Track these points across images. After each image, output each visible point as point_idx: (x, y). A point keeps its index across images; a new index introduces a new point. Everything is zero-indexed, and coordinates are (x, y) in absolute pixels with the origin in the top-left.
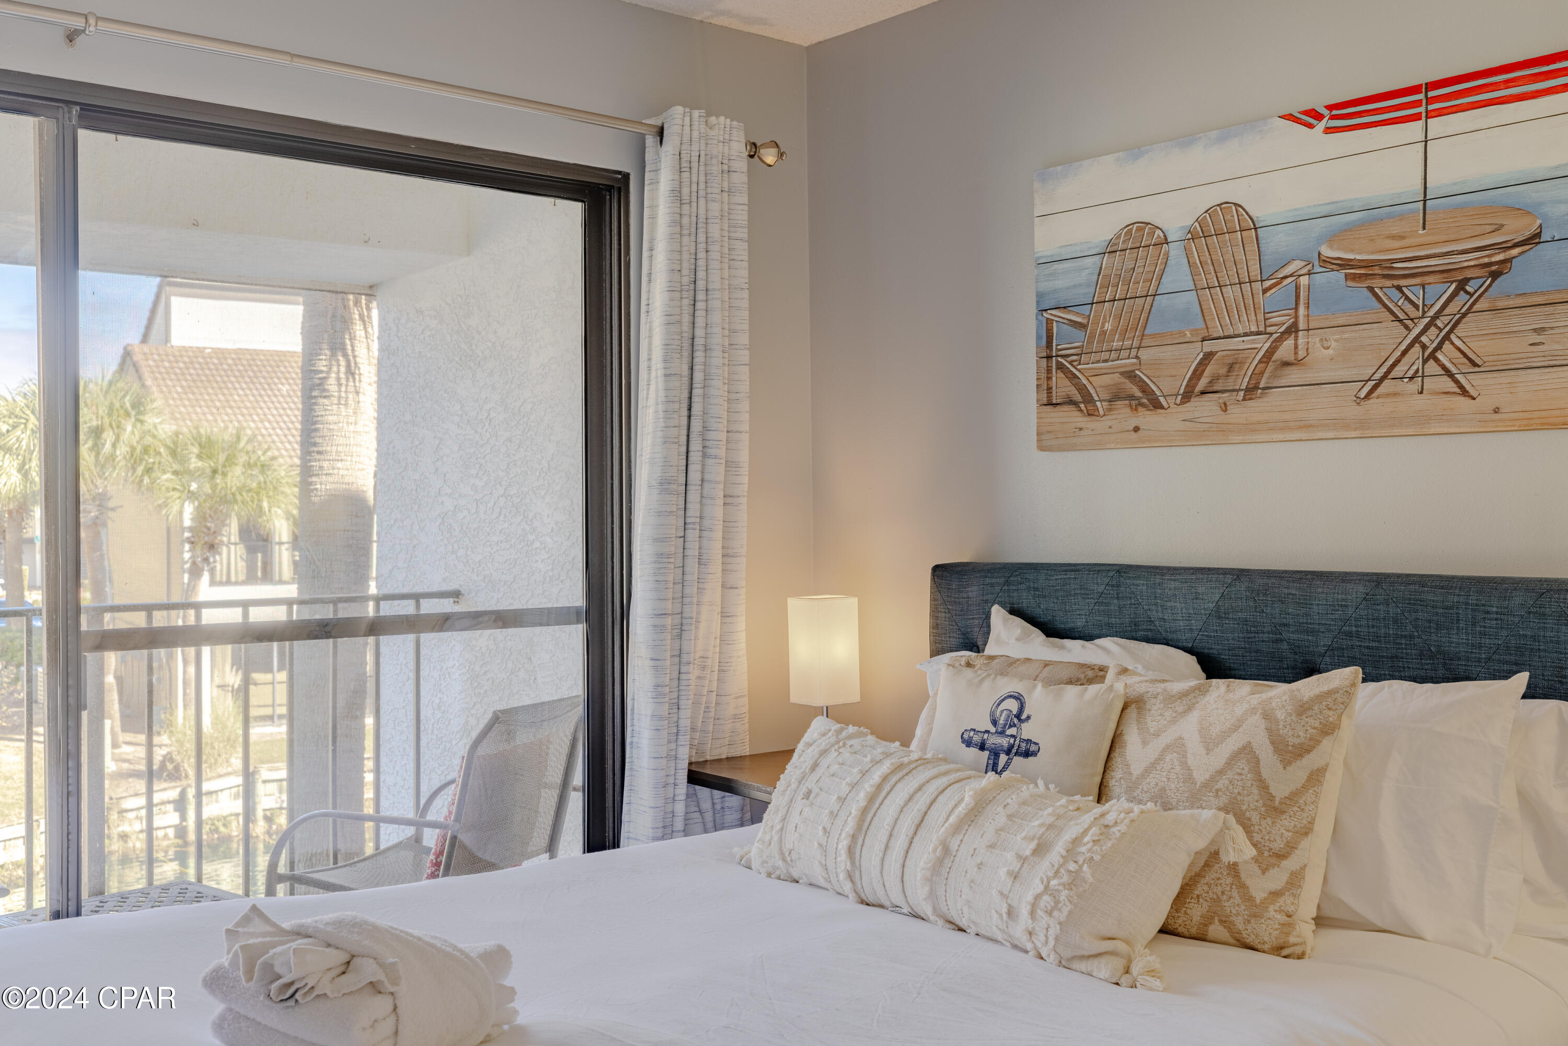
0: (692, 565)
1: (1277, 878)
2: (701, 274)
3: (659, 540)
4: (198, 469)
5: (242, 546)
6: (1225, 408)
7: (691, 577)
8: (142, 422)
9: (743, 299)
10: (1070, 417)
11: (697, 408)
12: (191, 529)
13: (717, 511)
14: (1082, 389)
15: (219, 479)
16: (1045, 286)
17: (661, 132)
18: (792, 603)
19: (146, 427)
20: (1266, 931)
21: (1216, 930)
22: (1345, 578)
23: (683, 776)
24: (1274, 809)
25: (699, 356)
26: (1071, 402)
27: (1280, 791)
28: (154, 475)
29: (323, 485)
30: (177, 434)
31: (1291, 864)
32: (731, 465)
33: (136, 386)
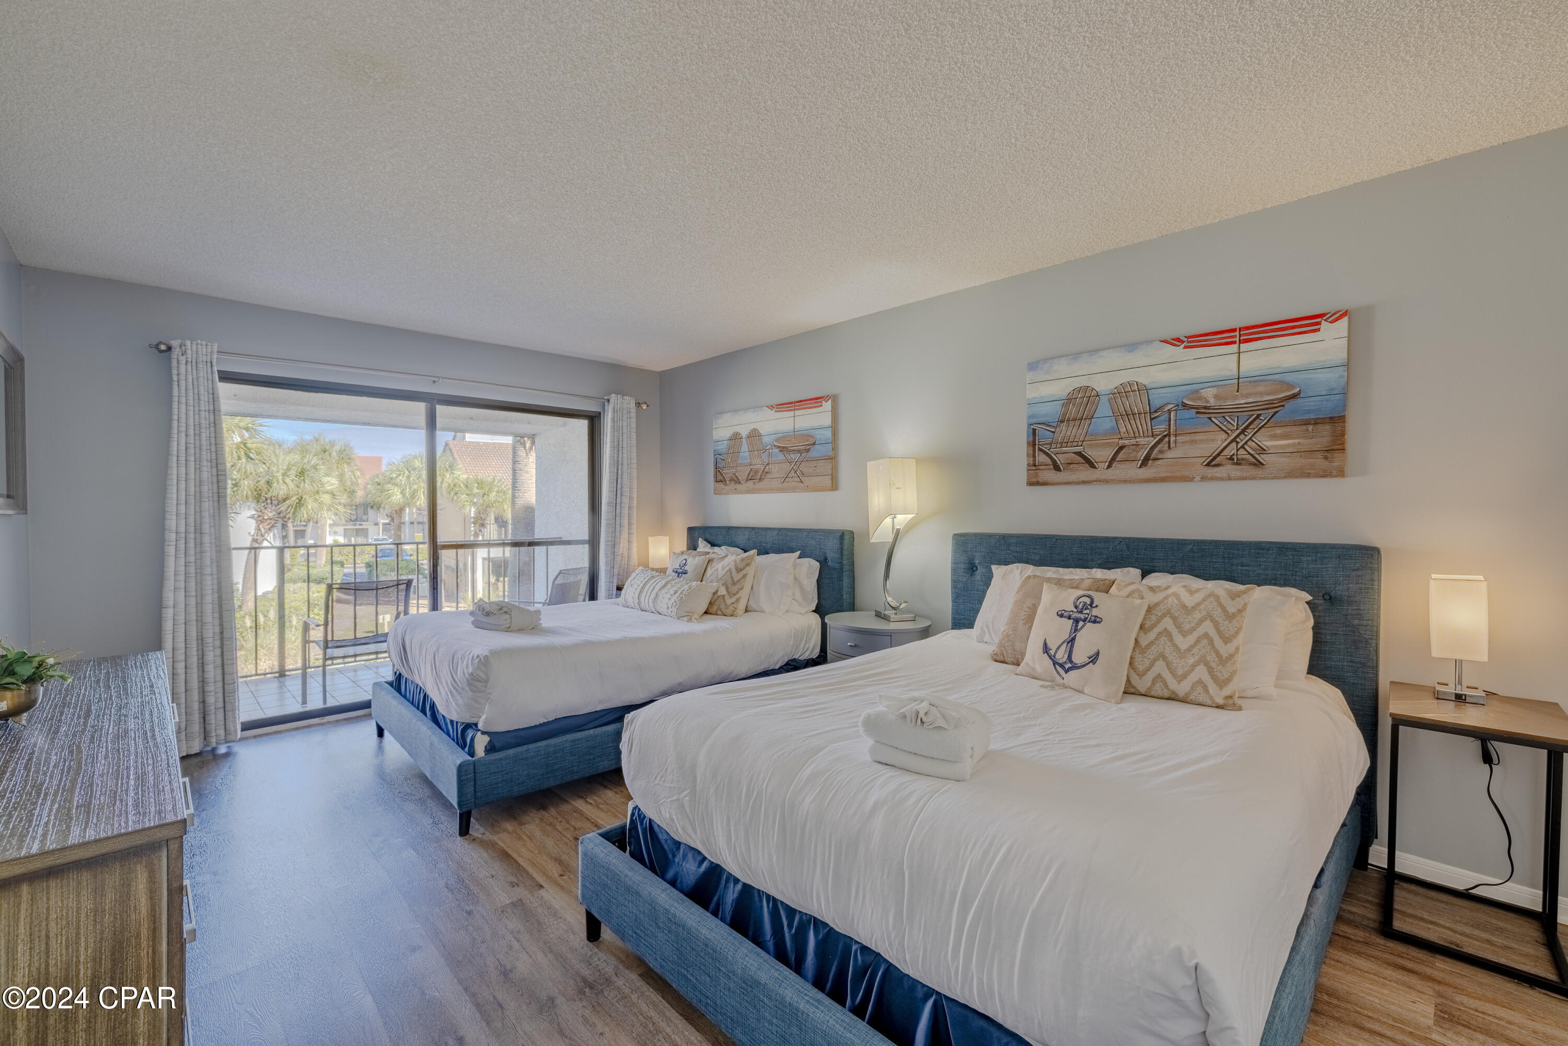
0: (618, 527)
1: (733, 600)
2: (620, 443)
3: (607, 520)
4: (477, 493)
5: (495, 525)
6: (754, 483)
7: (618, 530)
8: (453, 473)
9: (634, 450)
10: (721, 485)
11: (619, 482)
12: (474, 518)
13: (626, 512)
14: (724, 477)
15: (486, 497)
16: (716, 448)
17: (608, 401)
18: (650, 538)
19: (455, 476)
20: (729, 611)
21: (719, 612)
22: (774, 529)
23: (615, 588)
24: (734, 584)
25: (620, 467)
26: (721, 481)
27: (736, 579)
28: (458, 495)
29: (520, 502)
30: (468, 478)
31: (737, 596)
32: (631, 498)
33: (451, 459)
